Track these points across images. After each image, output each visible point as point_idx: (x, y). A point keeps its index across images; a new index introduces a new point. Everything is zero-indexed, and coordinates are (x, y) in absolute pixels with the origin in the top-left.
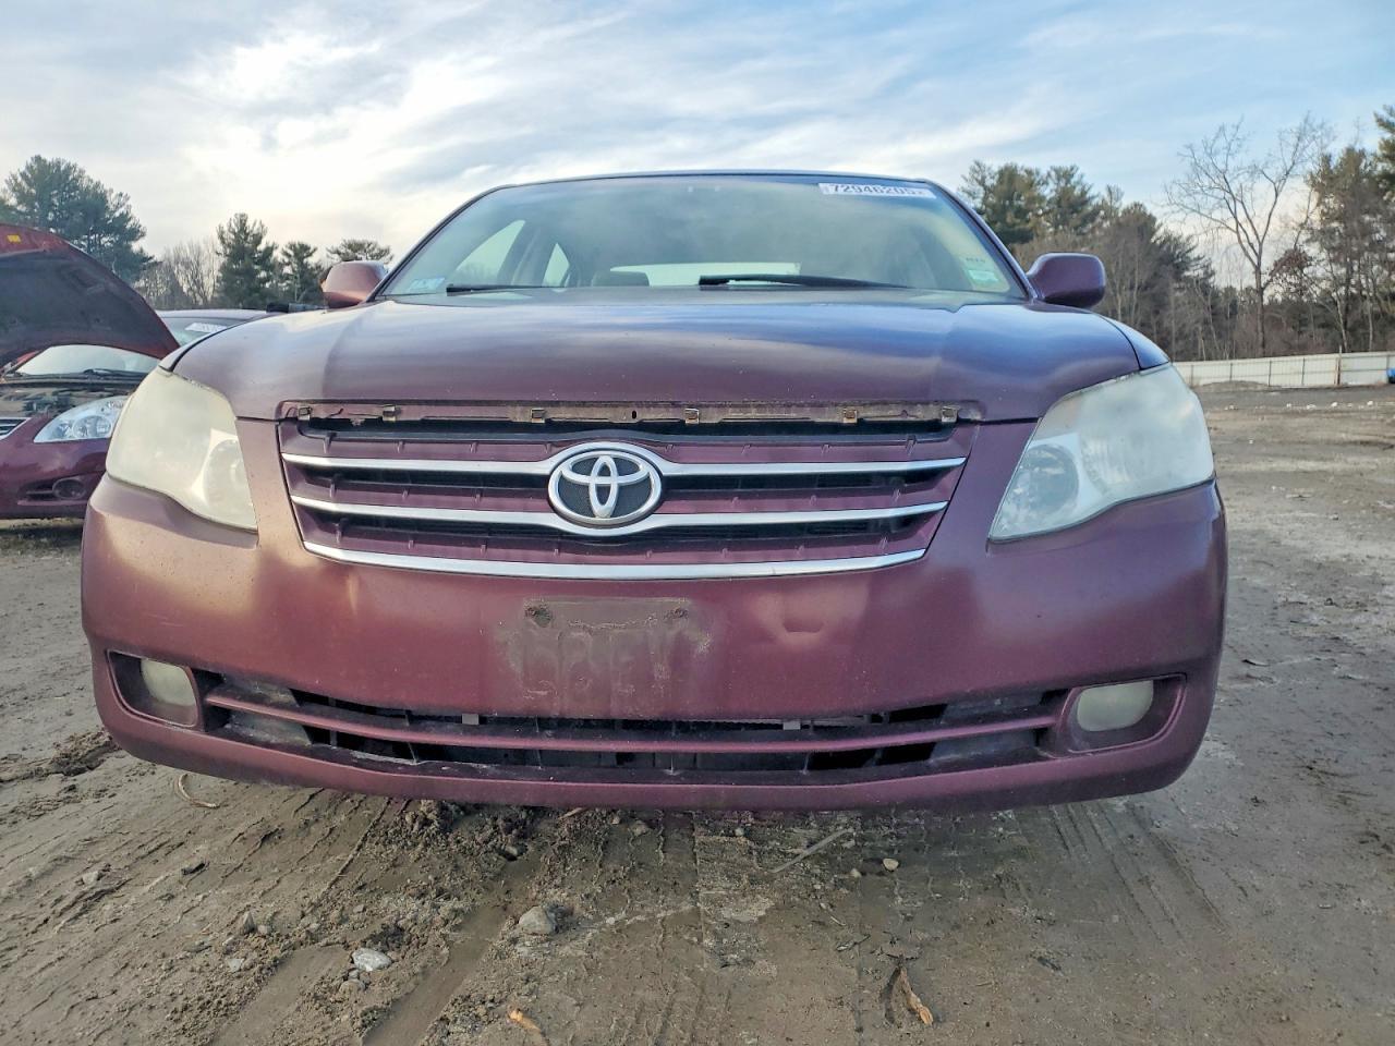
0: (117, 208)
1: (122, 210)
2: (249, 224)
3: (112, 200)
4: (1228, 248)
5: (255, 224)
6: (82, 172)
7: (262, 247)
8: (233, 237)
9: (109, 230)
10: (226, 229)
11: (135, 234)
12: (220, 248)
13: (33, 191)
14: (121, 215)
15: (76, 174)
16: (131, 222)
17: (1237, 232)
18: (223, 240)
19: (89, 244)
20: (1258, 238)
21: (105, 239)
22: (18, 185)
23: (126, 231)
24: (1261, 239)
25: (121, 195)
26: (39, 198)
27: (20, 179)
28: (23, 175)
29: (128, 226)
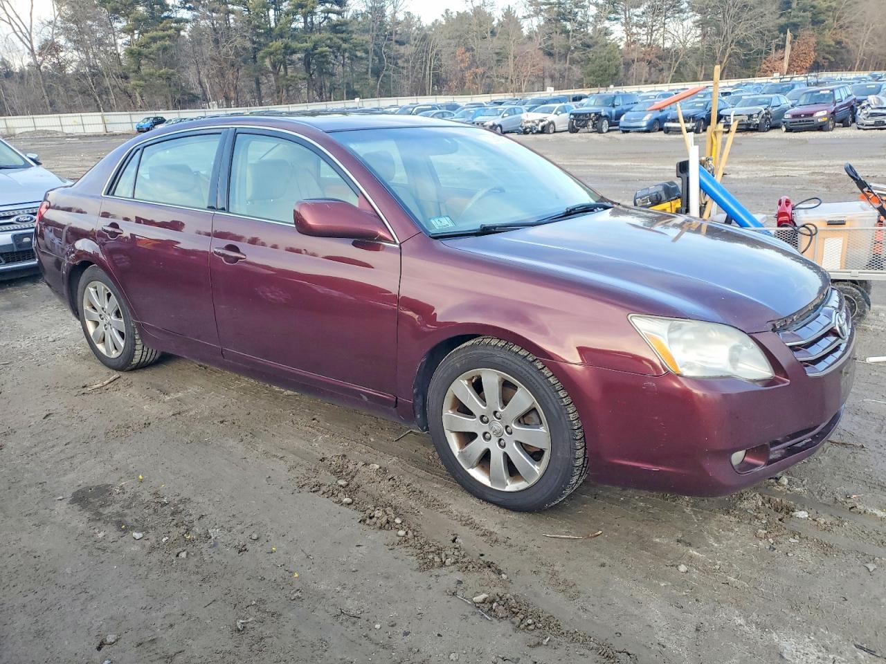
4: (7, 36)
17: (10, 24)
20: (27, 30)
24: (29, 30)
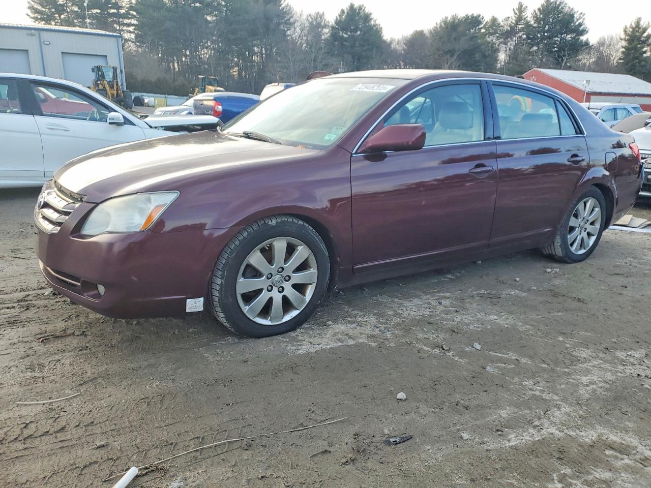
0: (578, 20)
1: (580, 21)
2: (642, 23)
3: (577, 16)
5: (645, 23)
6: (566, 4)
7: (645, 35)
8: (631, 30)
9: (572, 31)
10: (628, 27)
11: (584, 32)
12: (623, 36)
13: (542, 16)
14: (579, 23)
15: (563, 5)
16: (582, 27)
18: (625, 31)
19: (560, 40)
21: (568, 36)
22: (536, 14)
23: (579, 31)
25: (581, 13)
26: (543, 20)
27: (537, 12)
28: (539, 10)
29: (581, 29)
